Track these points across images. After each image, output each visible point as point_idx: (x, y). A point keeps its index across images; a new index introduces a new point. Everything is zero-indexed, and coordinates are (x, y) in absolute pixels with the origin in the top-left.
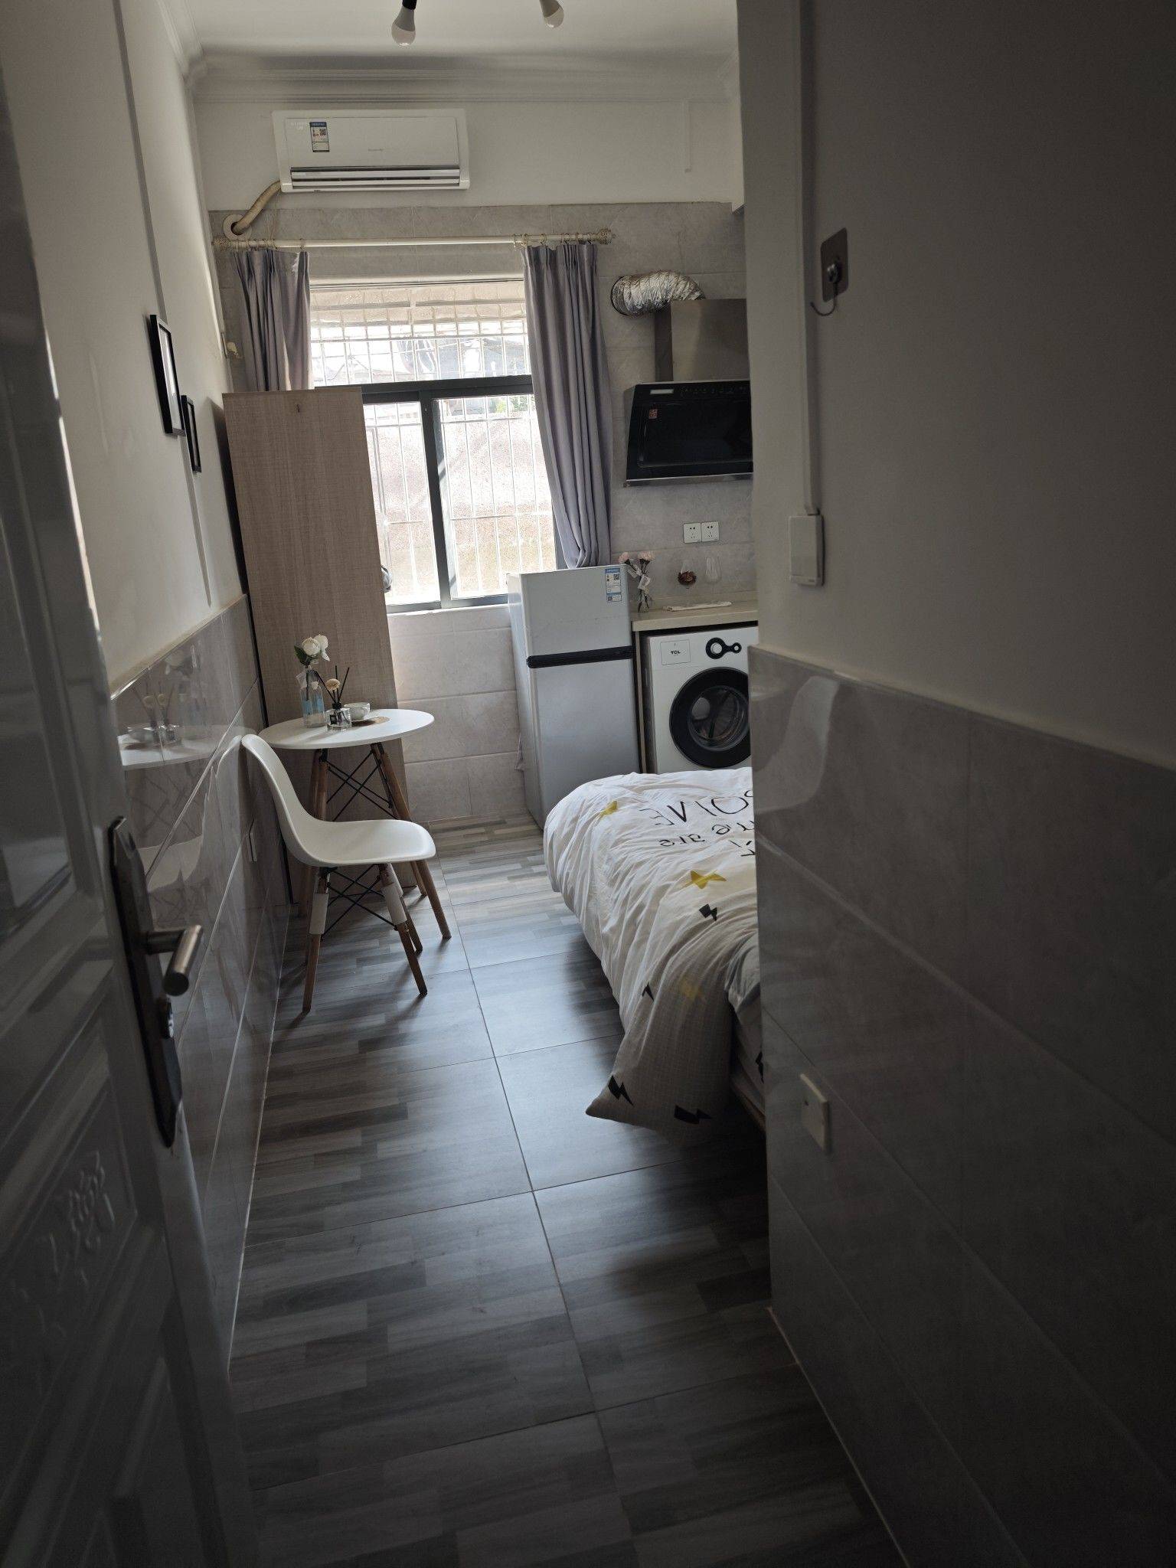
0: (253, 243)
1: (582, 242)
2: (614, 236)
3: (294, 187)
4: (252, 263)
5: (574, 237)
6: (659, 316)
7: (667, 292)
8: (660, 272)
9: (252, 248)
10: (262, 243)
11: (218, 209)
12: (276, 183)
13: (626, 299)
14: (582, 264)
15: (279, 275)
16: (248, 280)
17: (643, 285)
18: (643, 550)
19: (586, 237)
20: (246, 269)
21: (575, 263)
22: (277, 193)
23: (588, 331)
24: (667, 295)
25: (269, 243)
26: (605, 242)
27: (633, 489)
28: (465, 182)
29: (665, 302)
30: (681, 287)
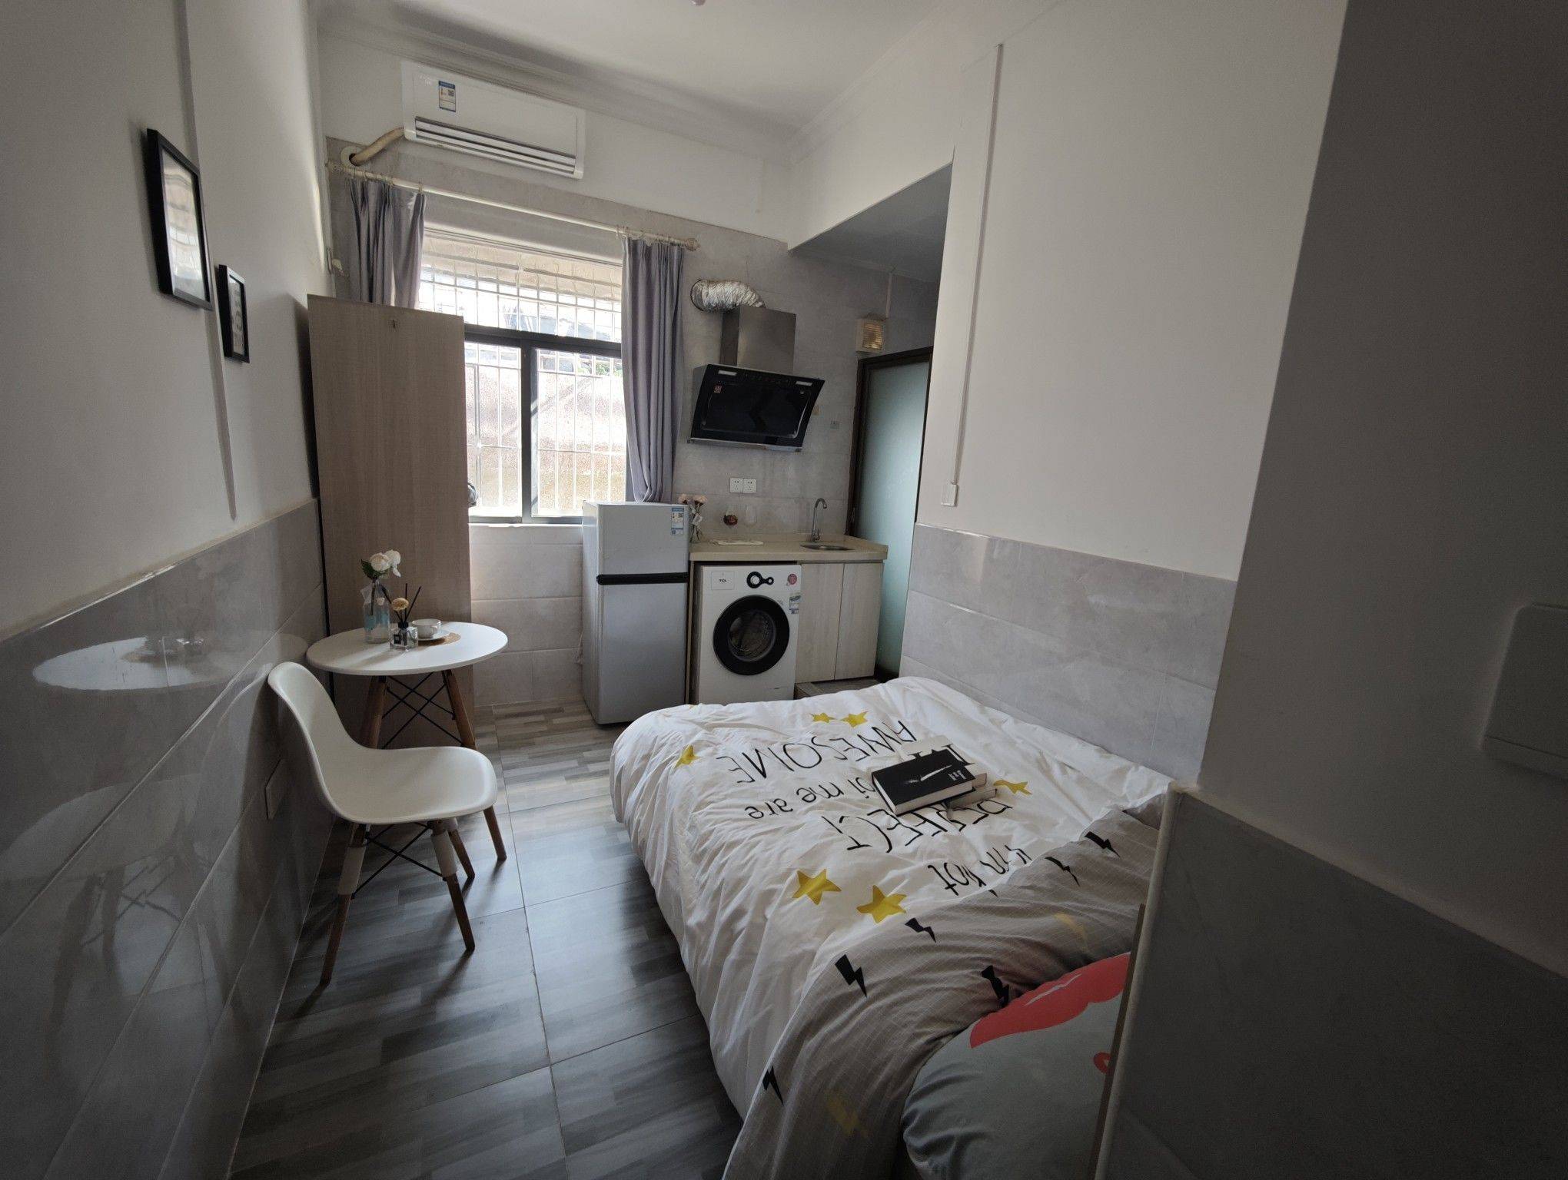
0: (370, 175)
1: (672, 244)
2: (699, 246)
3: (417, 136)
4: (367, 193)
5: (667, 239)
6: (728, 316)
7: (738, 297)
8: (733, 281)
9: (369, 179)
10: (379, 177)
11: (337, 137)
12: (399, 128)
13: (704, 297)
14: (672, 263)
15: (394, 210)
16: (362, 206)
17: (719, 288)
18: (699, 494)
19: (676, 241)
20: (360, 196)
21: (666, 259)
22: (400, 137)
23: (671, 314)
24: (737, 300)
25: (387, 178)
26: (691, 249)
27: (694, 446)
28: (579, 173)
29: (734, 305)
30: (749, 296)
